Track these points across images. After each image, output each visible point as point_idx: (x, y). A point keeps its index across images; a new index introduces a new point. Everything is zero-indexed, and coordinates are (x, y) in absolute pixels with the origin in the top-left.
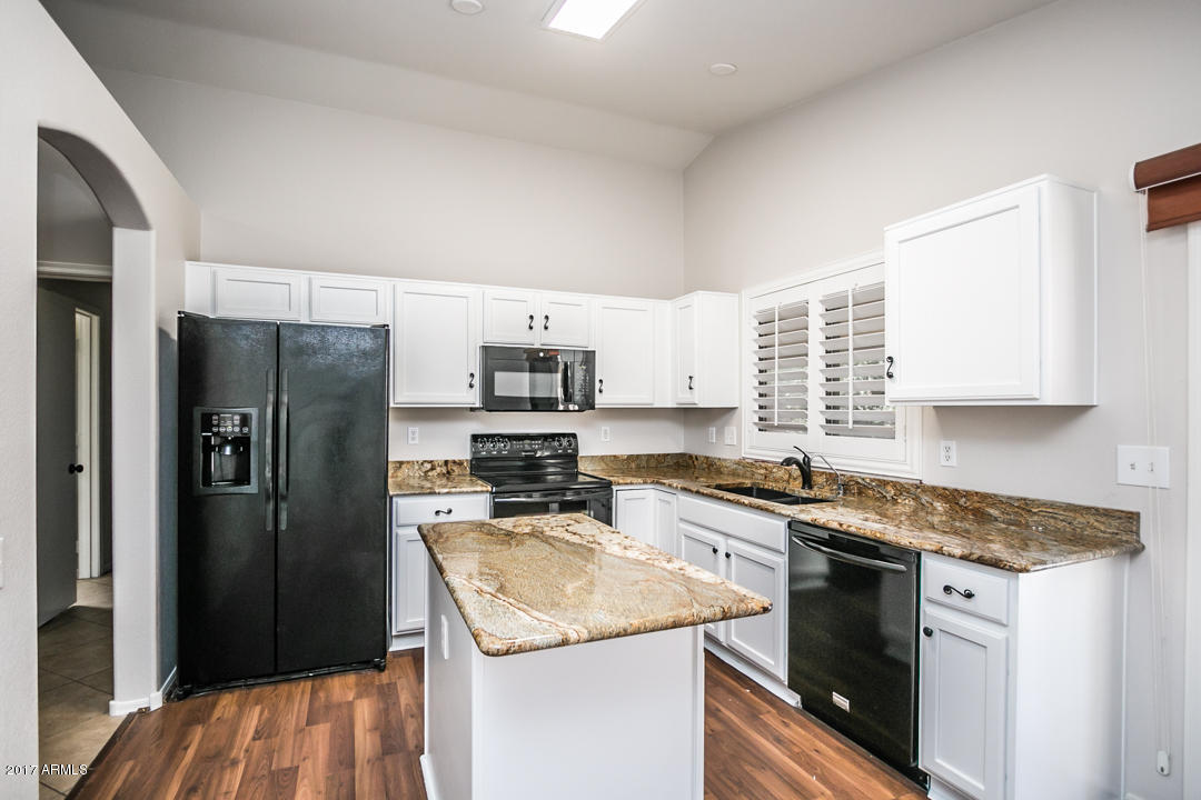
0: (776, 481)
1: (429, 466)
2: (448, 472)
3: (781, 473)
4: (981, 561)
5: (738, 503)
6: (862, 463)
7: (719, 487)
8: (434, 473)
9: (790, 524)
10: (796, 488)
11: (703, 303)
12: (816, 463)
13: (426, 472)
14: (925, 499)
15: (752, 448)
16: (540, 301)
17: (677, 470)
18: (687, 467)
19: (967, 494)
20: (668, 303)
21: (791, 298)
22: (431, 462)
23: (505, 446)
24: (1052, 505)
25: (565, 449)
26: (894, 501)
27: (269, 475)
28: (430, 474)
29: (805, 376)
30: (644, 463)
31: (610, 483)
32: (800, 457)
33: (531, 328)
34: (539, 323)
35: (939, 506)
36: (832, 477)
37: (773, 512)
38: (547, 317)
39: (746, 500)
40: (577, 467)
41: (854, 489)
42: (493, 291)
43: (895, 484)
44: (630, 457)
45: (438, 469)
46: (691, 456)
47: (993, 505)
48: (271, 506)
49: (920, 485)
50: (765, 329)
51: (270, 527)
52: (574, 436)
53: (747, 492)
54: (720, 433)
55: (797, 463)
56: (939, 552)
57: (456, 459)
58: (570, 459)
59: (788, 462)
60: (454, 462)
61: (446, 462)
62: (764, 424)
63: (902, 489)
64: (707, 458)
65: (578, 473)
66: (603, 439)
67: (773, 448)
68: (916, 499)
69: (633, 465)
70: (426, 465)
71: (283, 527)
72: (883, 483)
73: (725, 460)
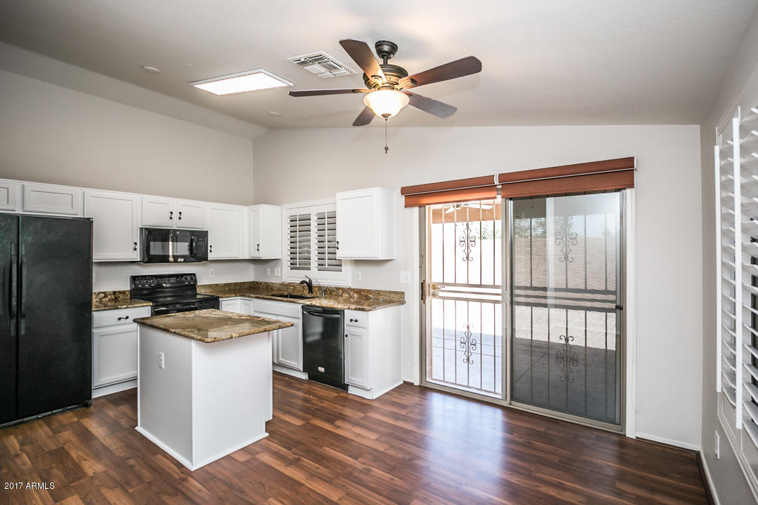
0: (298, 291)
1: (103, 295)
2: (116, 298)
3: (299, 288)
4: (359, 309)
5: (282, 301)
6: (330, 281)
7: (272, 295)
8: (107, 299)
9: (302, 307)
10: (306, 292)
11: (264, 210)
12: (314, 283)
13: (101, 299)
14: (351, 293)
15: (287, 277)
16: (176, 204)
17: (250, 290)
18: (255, 288)
19: (364, 291)
20: (246, 208)
21: (304, 212)
22: (103, 293)
23: (153, 282)
24: (385, 292)
25: (189, 282)
26: (342, 296)
27: (14, 303)
28: (104, 300)
29: (310, 247)
30: (233, 287)
31: (218, 297)
32: (308, 281)
33: (171, 218)
34: (176, 216)
35: (356, 296)
36: (320, 288)
37: (296, 303)
38: (180, 213)
39: (285, 299)
40: (196, 291)
41: (328, 292)
42: (148, 198)
43: (342, 289)
44: (225, 285)
45: (109, 297)
46: (257, 283)
47: (370, 294)
48: (14, 322)
49: (350, 289)
50: (293, 223)
51: (13, 333)
52: (194, 275)
53: (286, 296)
54: (272, 271)
55: (306, 282)
56: (349, 309)
57: (121, 290)
58: (193, 287)
59: (303, 282)
60: (120, 292)
61: (114, 293)
62: (293, 266)
63: (344, 290)
64: (266, 283)
65: (197, 294)
66: (210, 276)
67: (296, 277)
68: (349, 294)
69: (227, 289)
70: (101, 295)
71: (23, 332)
72: (338, 289)
73: (275, 283)
